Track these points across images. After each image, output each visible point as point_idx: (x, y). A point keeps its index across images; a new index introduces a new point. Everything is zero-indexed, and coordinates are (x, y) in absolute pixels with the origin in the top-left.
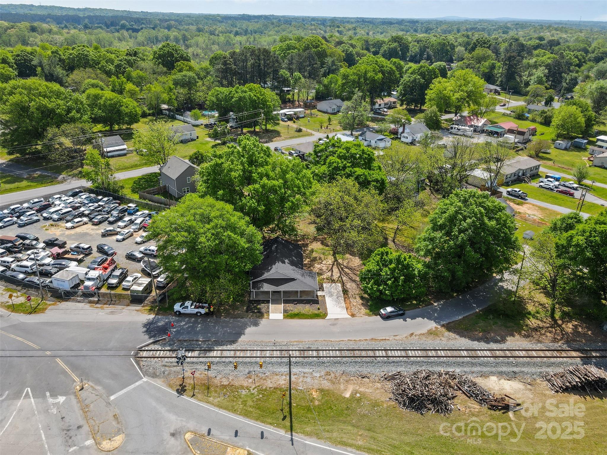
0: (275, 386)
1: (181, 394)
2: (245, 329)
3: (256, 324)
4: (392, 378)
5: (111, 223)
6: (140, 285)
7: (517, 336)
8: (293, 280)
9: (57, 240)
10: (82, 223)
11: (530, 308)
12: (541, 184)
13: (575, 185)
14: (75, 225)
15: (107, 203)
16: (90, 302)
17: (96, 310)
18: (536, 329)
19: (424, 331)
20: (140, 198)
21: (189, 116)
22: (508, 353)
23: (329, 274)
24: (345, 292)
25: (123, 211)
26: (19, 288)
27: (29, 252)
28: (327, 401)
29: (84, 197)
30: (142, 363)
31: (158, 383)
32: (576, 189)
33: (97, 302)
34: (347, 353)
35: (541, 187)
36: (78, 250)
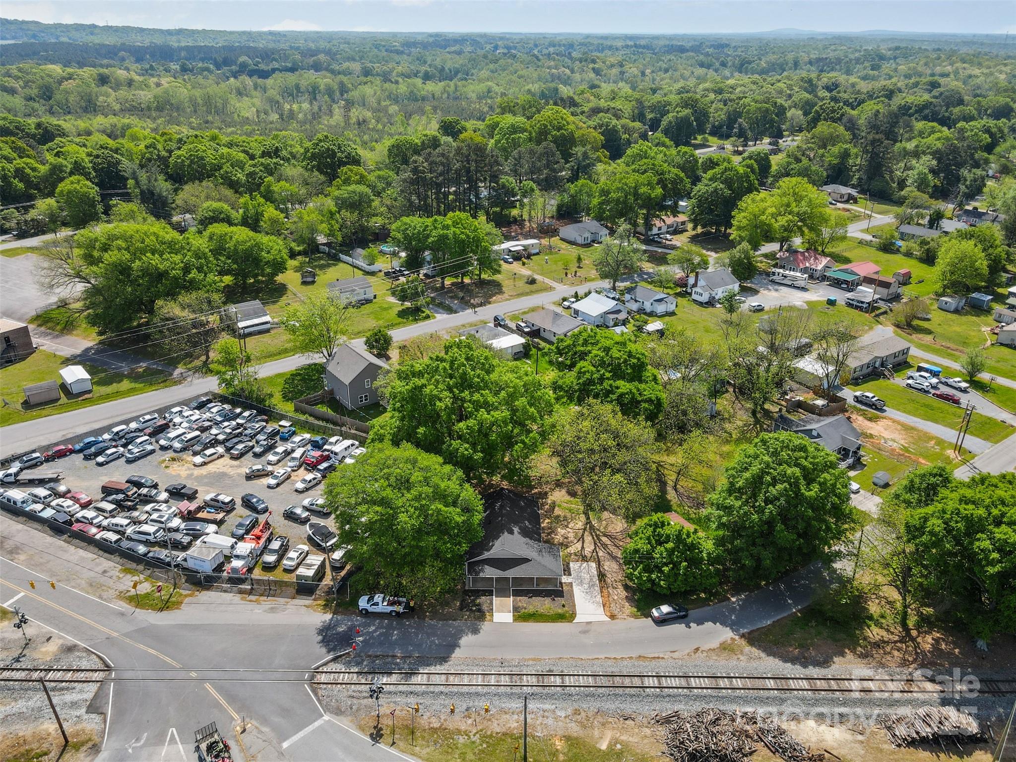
0: (504, 730)
1: (377, 742)
2: (460, 638)
3: (476, 631)
4: (667, 720)
5: (257, 456)
6: (310, 566)
7: (849, 656)
8: (526, 560)
9: (184, 487)
10: (215, 456)
11: (874, 608)
12: (910, 381)
13: (964, 385)
14: (207, 459)
15: (250, 420)
16: (241, 592)
17: (251, 606)
18: (877, 645)
19: (715, 644)
20: (296, 410)
21: (360, 256)
22: (834, 685)
23: (579, 546)
24: (602, 576)
25: (273, 434)
26: (141, 567)
27: (148, 508)
28: (575, 754)
29: (215, 410)
30: (320, 692)
31: (344, 723)
32: (964, 391)
33: (250, 592)
34: (604, 681)
35: (909, 385)
36: (215, 504)
